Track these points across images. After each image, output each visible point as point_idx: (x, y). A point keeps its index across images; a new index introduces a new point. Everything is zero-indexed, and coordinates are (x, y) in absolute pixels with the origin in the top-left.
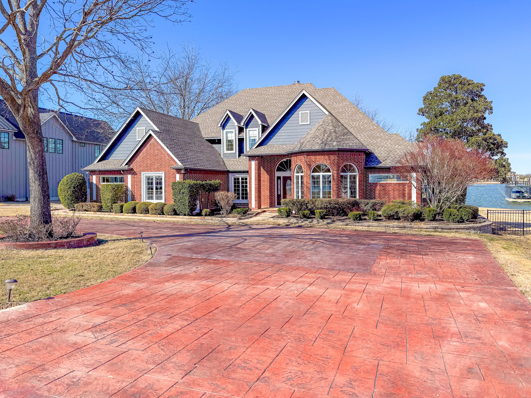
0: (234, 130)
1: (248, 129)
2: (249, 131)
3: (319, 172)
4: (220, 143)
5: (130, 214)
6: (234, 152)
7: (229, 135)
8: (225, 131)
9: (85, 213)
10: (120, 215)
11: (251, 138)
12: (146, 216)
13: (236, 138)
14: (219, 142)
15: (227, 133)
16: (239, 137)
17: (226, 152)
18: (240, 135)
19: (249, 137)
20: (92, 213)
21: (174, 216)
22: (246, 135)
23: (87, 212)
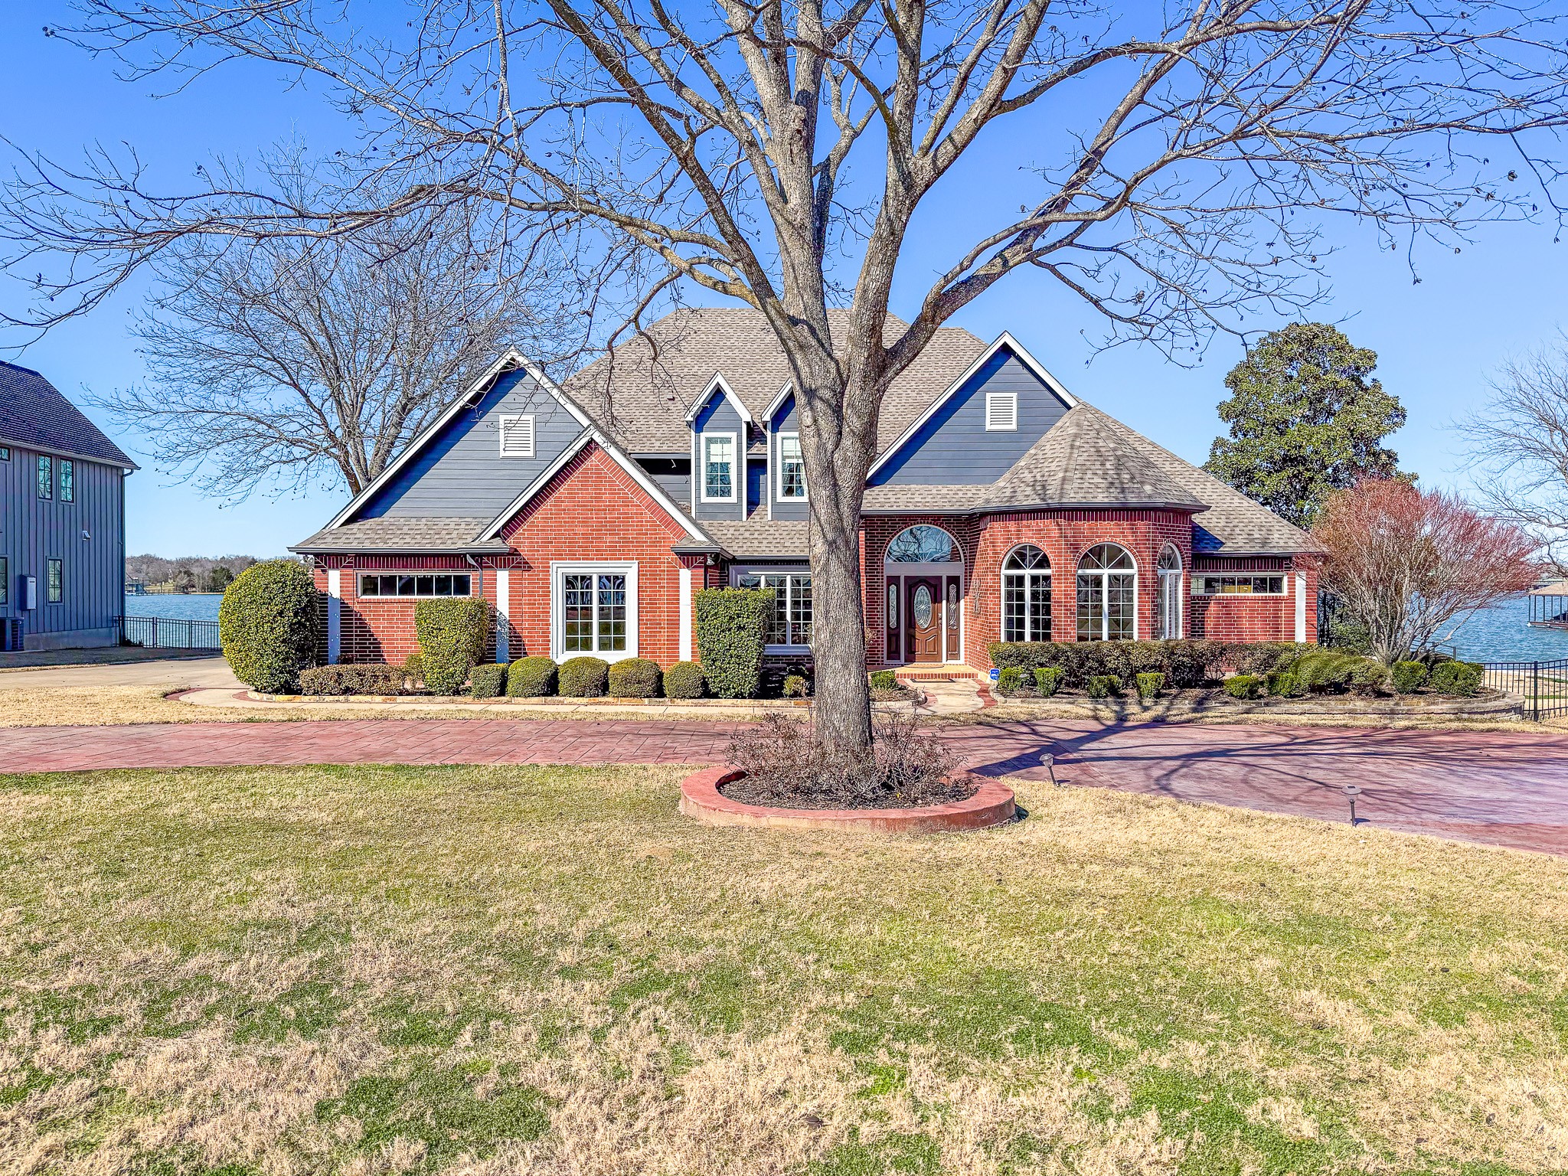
0: (733, 435)
1: (779, 435)
2: (783, 439)
3: (1098, 567)
4: (688, 472)
5: (535, 699)
6: (733, 499)
7: (715, 448)
8: (703, 435)
9: (347, 701)
10: (497, 703)
11: (788, 461)
12: (600, 703)
13: (740, 459)
14: (683, 467)
15: (709, 441)
16: (750, 457)
17: (704, 499)
18: (754, 450)
19: (784, 458)
20: (379, 698)
21: (701, 701)
22: (774, 451)
23: (352, 698)
